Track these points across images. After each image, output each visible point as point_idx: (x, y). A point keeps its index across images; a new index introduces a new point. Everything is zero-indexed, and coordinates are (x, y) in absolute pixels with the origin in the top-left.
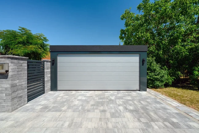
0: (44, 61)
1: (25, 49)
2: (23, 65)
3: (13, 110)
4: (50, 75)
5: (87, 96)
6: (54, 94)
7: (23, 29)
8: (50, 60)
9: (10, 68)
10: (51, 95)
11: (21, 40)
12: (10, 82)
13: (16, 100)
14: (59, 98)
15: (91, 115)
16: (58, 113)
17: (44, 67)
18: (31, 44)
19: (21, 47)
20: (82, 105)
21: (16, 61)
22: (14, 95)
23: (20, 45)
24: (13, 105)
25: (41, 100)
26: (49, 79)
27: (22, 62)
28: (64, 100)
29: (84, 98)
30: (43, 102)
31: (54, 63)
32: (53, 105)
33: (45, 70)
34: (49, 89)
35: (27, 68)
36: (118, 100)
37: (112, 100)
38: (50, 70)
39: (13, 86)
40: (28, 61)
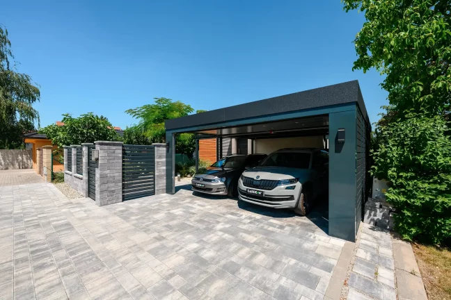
0: (155, 146)
3: (102, 205)
4: (165, 168)
9: (100, 155)
11: (154, 117)
12: (99, 171)
17: (154, 155)
22: (105, 187)
23: (152, 124)
24: (103, 199)
26: (164, 173)
27: (114, 148)
31: (168, 148)
33: (156, 160)
34: (163, 189)
35: (121, 155)
36: (221, 233)
37: (211, 229)
38: (164, 160)
39: (102, 177)
40: (123, 146)
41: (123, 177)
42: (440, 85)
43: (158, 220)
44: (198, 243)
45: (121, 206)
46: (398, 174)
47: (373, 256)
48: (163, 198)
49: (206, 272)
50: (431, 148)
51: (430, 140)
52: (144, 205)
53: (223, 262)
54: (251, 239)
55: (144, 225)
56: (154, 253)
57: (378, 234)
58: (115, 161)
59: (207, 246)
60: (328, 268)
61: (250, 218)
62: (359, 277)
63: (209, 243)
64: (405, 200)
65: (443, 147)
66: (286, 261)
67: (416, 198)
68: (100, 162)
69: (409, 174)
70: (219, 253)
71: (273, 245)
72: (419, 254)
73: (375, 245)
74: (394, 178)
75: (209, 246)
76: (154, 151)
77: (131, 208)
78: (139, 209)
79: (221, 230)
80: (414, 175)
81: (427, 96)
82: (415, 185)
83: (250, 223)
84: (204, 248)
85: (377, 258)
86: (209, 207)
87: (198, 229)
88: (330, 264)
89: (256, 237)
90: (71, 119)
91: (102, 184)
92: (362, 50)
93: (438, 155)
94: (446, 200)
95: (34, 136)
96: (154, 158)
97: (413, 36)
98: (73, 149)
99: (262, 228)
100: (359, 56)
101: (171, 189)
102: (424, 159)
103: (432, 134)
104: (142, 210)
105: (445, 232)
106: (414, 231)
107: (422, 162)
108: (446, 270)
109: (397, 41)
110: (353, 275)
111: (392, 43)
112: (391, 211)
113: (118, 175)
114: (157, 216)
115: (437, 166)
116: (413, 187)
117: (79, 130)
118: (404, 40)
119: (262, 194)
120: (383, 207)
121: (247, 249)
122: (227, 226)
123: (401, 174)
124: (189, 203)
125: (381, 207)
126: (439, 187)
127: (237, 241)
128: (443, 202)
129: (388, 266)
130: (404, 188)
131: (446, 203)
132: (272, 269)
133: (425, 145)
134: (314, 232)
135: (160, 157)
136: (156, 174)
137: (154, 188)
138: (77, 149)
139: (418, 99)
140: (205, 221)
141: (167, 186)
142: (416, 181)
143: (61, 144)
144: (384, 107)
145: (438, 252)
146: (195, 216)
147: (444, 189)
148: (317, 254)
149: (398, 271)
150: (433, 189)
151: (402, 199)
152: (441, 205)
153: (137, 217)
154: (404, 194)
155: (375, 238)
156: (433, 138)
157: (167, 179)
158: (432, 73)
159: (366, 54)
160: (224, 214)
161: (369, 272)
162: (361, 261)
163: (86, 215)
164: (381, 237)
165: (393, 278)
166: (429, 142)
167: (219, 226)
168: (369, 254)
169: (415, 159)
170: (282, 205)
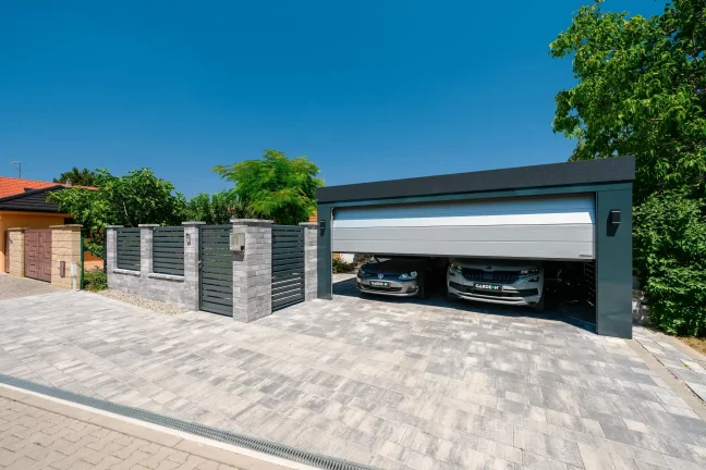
0: (305, 226)
1: (272, 200)
2: (265, 236)
3: (250, 320)
4: (316, 260)
5: (397, 319)
6: (323, 305)
7: (270, 153)
8: (316, 223)
9: (247, 242)
10: (316, 305)
11: (267, 179)
12: (246, 267)
13: (254, 302)
14: (329, 315)
15: (381, 356)
16: (318, 340)
17: (303, 241)
18: (285, 184)
19: (267, 195)
20: (372, 336)
21: (254, 229)
22: (253, 292)
23: (265, 191)
24: (250, 310)
25: (295, 313)
26: (315, 268)
27: (263, 230)
28: (338, 319)
29: (384, 323)
30: (298, 317)
31: (324, 230)
32: (313, 325)
33: (307, 248)
34: (314, 293)
35: (270, 242)
36: (480, 343)
38: (315, 247)
39: (249, 275)
40: (273, 227)
41: (272, 274)
42: (692, 163)
54: (525, 346)
58: (264, 251)
68: (247, 252)
69: (671, 261)
73: (650, 341)
76: (303, 235)
91: (250, 287)
96: (303, 246)
102: (686, 244)
106: (678, 322)
107: (684, 247)
112: (642, 303)
113: (268, 272)
119: (500, 288)
123: (661, 261)
135: (311, 244)
136: (306, 269)
137: (304, 291)
138: (154, 231)
141: (319, 287)
148: (614, 354)
154: (666, 282)
167: (465, 335)
169: (675, 244)
170: (522, 301)
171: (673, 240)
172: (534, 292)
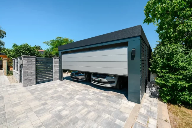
0: (53, 58)
2: (32, 61)
3: (25, 87)
4: (58, 68)
9: (23, 62)
12: (23, 70)
22: (26, 78)
24: (25, 83)
25: (43, 85)
26: (58, 71)
27: (31, 59)
31: (60, 59)
34: (57, 78)
35: (35, 62)
36: (76, 100)
37: (73, 98)
38: (58, 64)
39: (24, 73)
40: (36, 58)
41: (36, 73)
42: (181, 28)
43: (49, 94)
44: (63, 106)
45: (34, 86)
46: (161, 70)
47: (148, 111)
48: (57, 82)
49: (59, 124)
50: (176, 58)
51: (175, 55)
52: (45, 86)
53: (71, 117)
54: (90, 103)
55: (40, 97)
56: (37, 113)
57: (152, 99)
58: (31, 65)
59: (67, 108)
60: (124, 120)
61: (94, 92)
62: (139, 125)
63: (68, 106)
64: (164, 83)
65: (181, 58)
66: (104, 116)
67: (169, 82)
68: (23, 66)
69: (166, 71)
70: (71, 112)
71: (100, 106)
72: (170, 109)
73: (150, 105)
74: (159, 73)
75: (68, 108)
76: (53, 61)
77: (39, 88)
78: (42, 88)
79: (77, 99)
80: (168, 71)
81: (175, 34)
82: (168, 76)
83: (93, 95)
84: (64, 109)
85: (149, 112)
86: (76, 87)
87: (66, 98)
88: (126, 117)
89: (93, 102)
90: (17, 46)
91: (25, 76)
92: (147, 14)
93: (179, 61)
94: (182, 83)
95: (2, 54)
96: (53, 64)
97: (169, 6)
98: (15, 60)
99: (97, 97)
100: (146, 17)
101: (61, 78)
102: (173, 63)
103: (176, 51)
104: (43, 89)
105: (182, 98)
106: (168, 98)
107: (172, 65)
108: (182, 118)
109: (162, 8)
110: (136, 123)
111: (160, 9)
112: (158, 88)
113: (34, 72)
114: (49, 92)
115: (179, 67)
116: (167, 77)
117: (20, 51)
118: (165, 8)
119: (101, 80)
120: (155, 86)
121: (86, 109)
122: (81, 96)
123: (162, 71)
124: (68, 85)
125: (154, 86)
126: (179, 77)
127: (83, 105)
128: (181, 84)
129: (154, 117)
130: (164, 77)
131: (182, 85)
132: (95, 121)
133: (173, 57)
134: (121, 99)
135: (56, 63)
136: (54, 71)
137: (53, 78)
139: (171, 35)
140: (71, 94)
141: (59, 77)
142: (168, 74)
143: (11, 58)
144: (158, 42)
145: (179, 108)
146: (68, 91)
147: (181, 78)
148: (120, 111)
149: (159, 120)
150: (176, 78)
151: (163, 82)
152: (180, 85)
153: (39, 92)
154: (164, 80)
155: (150, 101)
156: (177, 54)
157: (59, 73)
158: (177, 23)
159: (149, 17)
160: (82, 90)
161: (144, 121)
162: (141, 114)
163: (14, 92)
164: (153, 101)
165: (156, 125)
166: (175, 56)
167: (77, 97)
168: (146, 111)
169: (169, 64)
170: (109, 85)
171: (168, 62)
172: (113, 82)
